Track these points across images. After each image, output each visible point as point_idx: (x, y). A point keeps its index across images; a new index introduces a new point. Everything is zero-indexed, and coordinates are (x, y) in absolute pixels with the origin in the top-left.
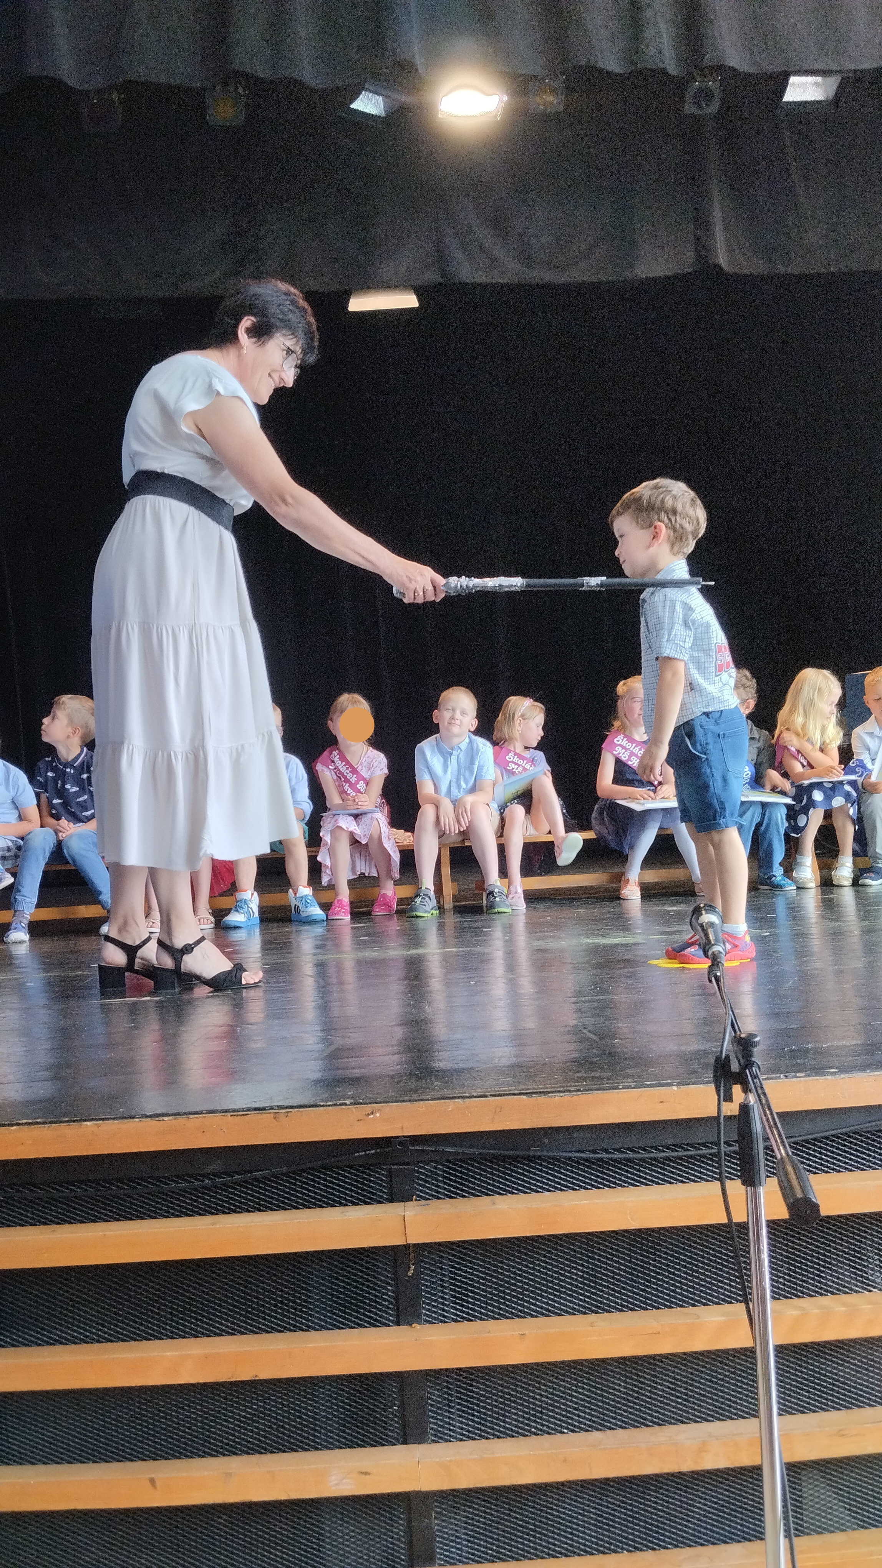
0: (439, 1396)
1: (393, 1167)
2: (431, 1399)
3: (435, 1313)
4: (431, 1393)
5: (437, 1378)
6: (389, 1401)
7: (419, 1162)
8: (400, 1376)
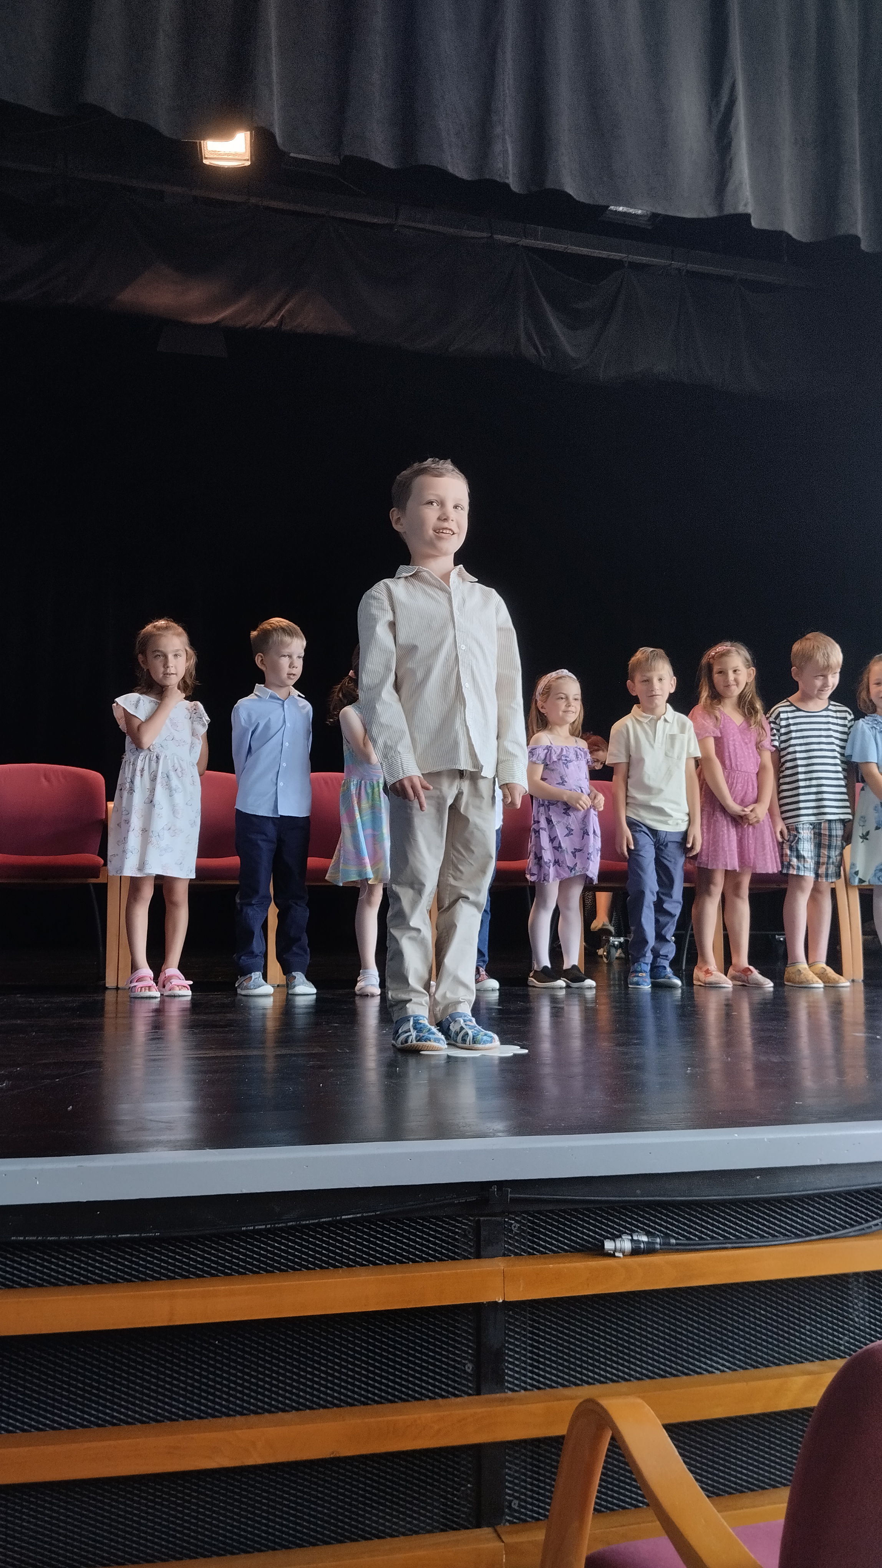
0: (516, 1471)
1: (482, 1219)
2: (509, 1475)
3: (517, 1379)
4: (510, 1469)
5: (517, 1452)
6: (463, 1479)
7: (511, 1213)
8: (477, 1451)
